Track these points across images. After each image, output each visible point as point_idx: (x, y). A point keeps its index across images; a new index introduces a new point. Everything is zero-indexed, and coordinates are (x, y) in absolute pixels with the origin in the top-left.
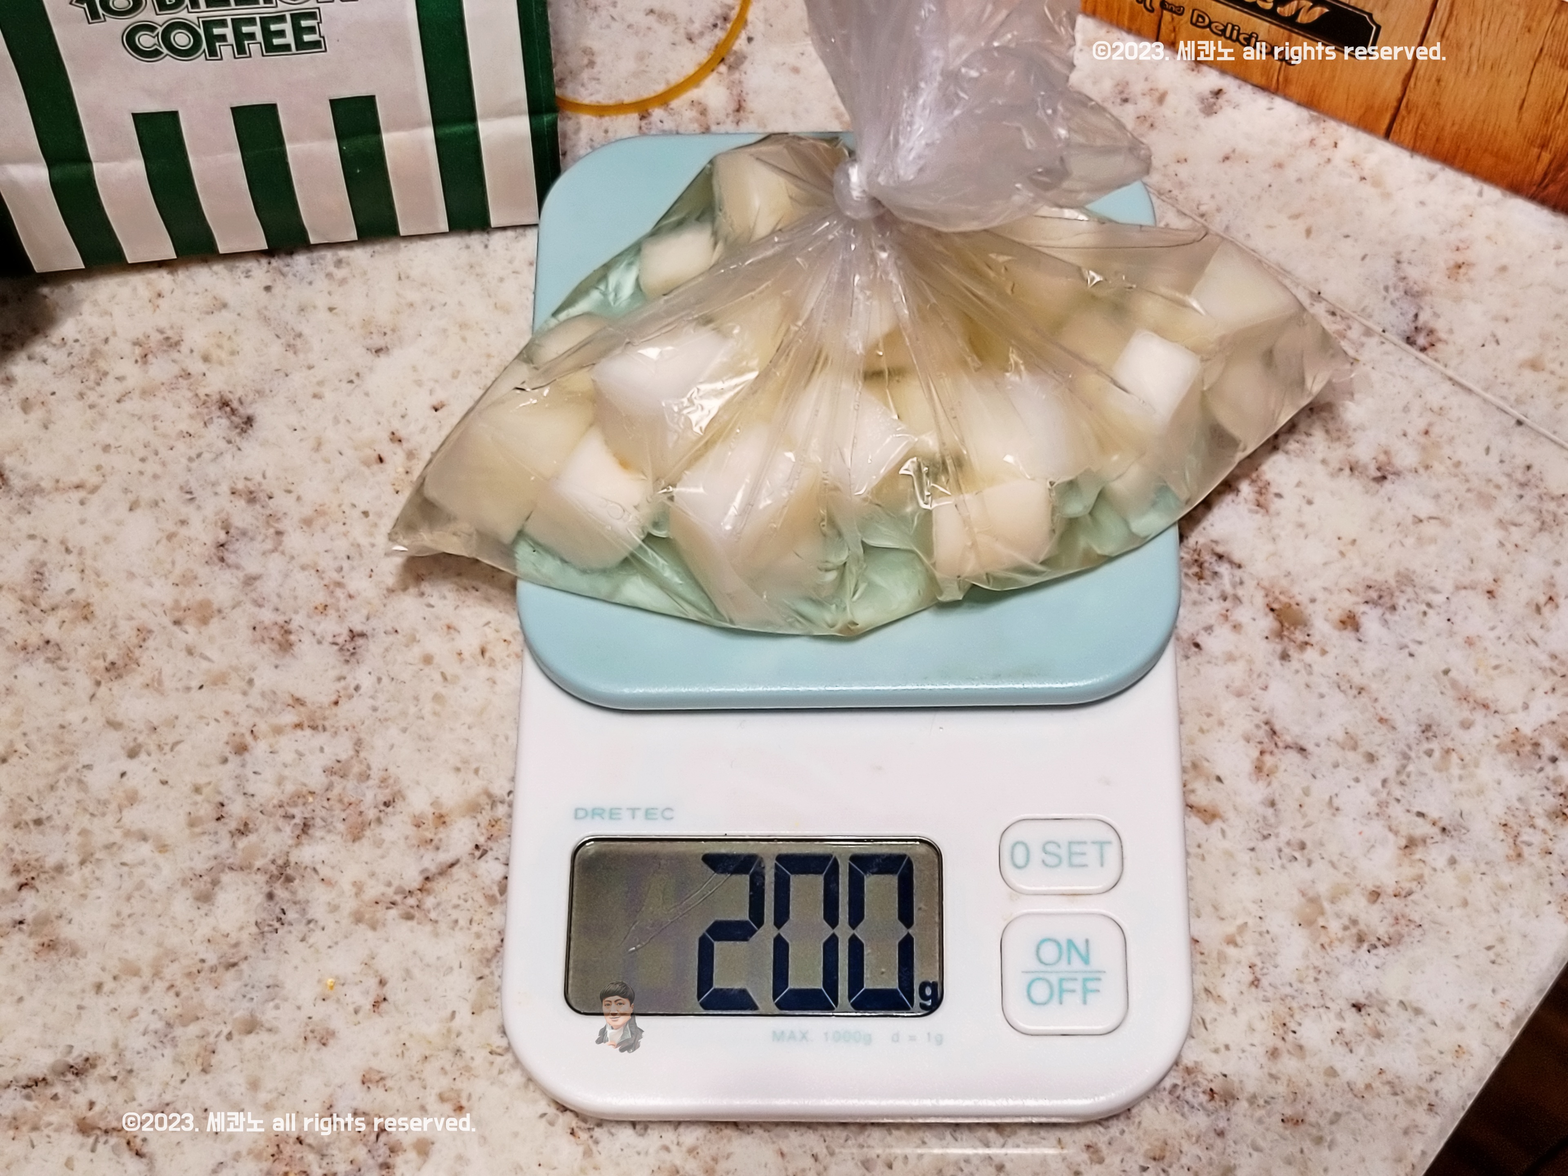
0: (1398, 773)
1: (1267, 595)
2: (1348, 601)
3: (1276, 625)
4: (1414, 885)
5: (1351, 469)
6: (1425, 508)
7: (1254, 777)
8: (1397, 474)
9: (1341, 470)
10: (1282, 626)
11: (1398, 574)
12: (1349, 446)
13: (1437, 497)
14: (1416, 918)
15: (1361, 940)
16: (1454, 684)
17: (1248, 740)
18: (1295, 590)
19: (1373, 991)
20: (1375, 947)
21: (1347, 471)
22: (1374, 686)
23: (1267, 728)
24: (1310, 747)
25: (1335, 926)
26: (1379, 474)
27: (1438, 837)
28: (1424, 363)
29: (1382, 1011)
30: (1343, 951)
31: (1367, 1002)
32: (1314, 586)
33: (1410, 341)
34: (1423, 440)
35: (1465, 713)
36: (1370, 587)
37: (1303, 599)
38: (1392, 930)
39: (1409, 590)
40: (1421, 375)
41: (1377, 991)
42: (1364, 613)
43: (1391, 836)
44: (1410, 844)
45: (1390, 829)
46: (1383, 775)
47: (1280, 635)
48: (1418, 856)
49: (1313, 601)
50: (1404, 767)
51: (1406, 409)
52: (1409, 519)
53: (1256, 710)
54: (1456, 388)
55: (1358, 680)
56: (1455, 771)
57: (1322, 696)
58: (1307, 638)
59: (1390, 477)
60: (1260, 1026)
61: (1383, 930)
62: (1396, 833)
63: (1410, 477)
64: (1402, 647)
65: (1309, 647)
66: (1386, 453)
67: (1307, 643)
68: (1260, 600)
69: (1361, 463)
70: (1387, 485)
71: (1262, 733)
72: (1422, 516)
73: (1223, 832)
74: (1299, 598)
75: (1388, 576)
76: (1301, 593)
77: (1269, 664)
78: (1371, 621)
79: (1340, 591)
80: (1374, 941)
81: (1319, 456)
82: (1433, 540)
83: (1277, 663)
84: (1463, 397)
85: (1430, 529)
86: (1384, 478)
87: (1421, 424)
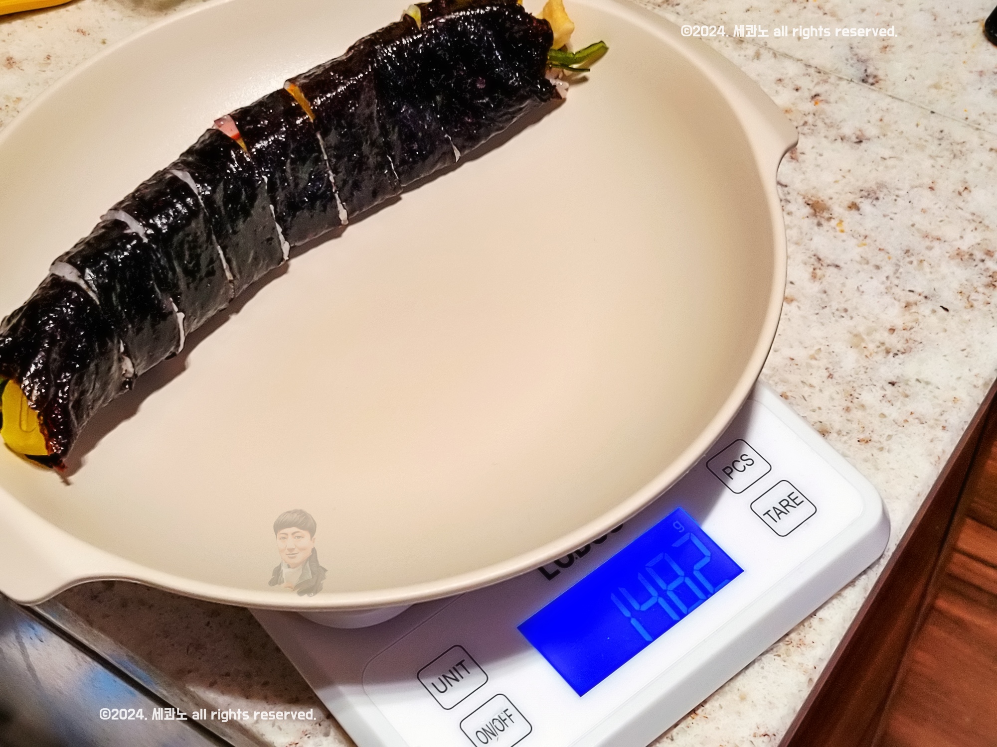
0: (895, 273)
1: (804, 198)
2: (851, 198)
3: (812, 211)
4: (914, 324)
5: (842, 139)
6: (887, 153)
7: (812, 281)
8: (868, 139)
9: (836, 140)
10: (815, 210)
11: (877, 183)
12: (838, 129)
13: (893, 148)
14: (919, 340)
15: (888, 352)
16: (918, 230)
17: (805, 264)
18: (820, 194)
19: (900, 375)
20: (897, 354)
21: (839, 140)
22: (873, 234)
23: (815, 257)
24: (841, 264)
25: (872, 347)
26: (858, 140)
27: (924, 300)
28: (874, 90)
29: (907, 384)
30: (880, 357)
31: (897, 381)
32: (830, 192)
33: (864, 81)
34: (880, 123)
35: (927, 243)
36: (862, 190)
37: (825, 198)
38: (905, 346)
39: (885, 191)
40: (873, 95)
41: (902, 375)
42: (861, 202)
43: (896, 302)
44: (907, 306)
45: (895, 299)
46: (886, 275)
47: (815, 215)
48: (913, 310)
49: (831, 198)
50: (897, 270)
51: (868, 110)
52: (879, 159)
53: (808, 250)
54: (894, 100)
55: (863, 232)
56: (927, 270)
57: (844, 241)
58: (830, 216)
59: (864, 141)
60: (835, 396)
61: (900, 346)
62: (899, 301)
63: (876, 140)
64: (885, 216)
65: (832, 219)
66: (860, 130)
67: (831, 218)
68: (800, 200)
69: (847, 136)
70: (862, 144)
71: (813, 260)
72: (886, 156)
73: (799, 307)
74: (823, 198)
75: (871, 184)
76: (823, 196)
77: (811, 229)
78: (866, 205)
79: (846, 193)
80: (896, 352)
81: (823, 135)
82: (894, 167)
83: (816, 228)
84: (898, 103)
85: (890, 162)
86: (861, 142)
87: (878, 116)
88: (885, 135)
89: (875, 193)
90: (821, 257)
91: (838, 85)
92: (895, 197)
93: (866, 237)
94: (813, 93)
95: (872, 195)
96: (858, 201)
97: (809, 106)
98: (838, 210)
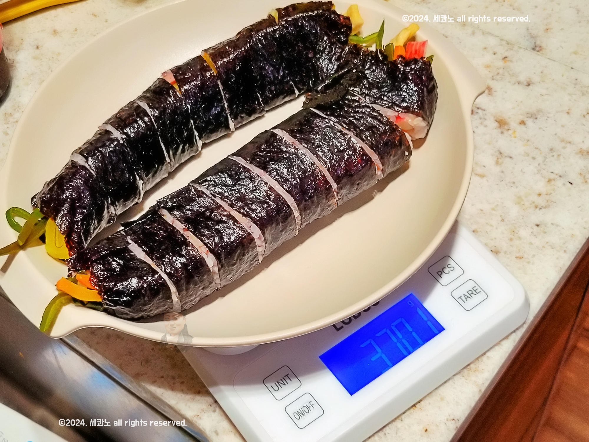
88: (543, 81)
89: (535, 115)
90: (502, 151)
91: (518, 51)
92: (546, 118)
93: (528, 141)
94: (504, 56)
95: (533, 116)
96: (525, 120)
97: (501, 64)
98: (514, 124)
